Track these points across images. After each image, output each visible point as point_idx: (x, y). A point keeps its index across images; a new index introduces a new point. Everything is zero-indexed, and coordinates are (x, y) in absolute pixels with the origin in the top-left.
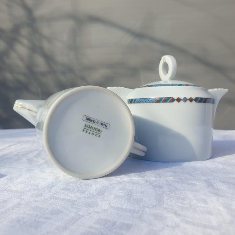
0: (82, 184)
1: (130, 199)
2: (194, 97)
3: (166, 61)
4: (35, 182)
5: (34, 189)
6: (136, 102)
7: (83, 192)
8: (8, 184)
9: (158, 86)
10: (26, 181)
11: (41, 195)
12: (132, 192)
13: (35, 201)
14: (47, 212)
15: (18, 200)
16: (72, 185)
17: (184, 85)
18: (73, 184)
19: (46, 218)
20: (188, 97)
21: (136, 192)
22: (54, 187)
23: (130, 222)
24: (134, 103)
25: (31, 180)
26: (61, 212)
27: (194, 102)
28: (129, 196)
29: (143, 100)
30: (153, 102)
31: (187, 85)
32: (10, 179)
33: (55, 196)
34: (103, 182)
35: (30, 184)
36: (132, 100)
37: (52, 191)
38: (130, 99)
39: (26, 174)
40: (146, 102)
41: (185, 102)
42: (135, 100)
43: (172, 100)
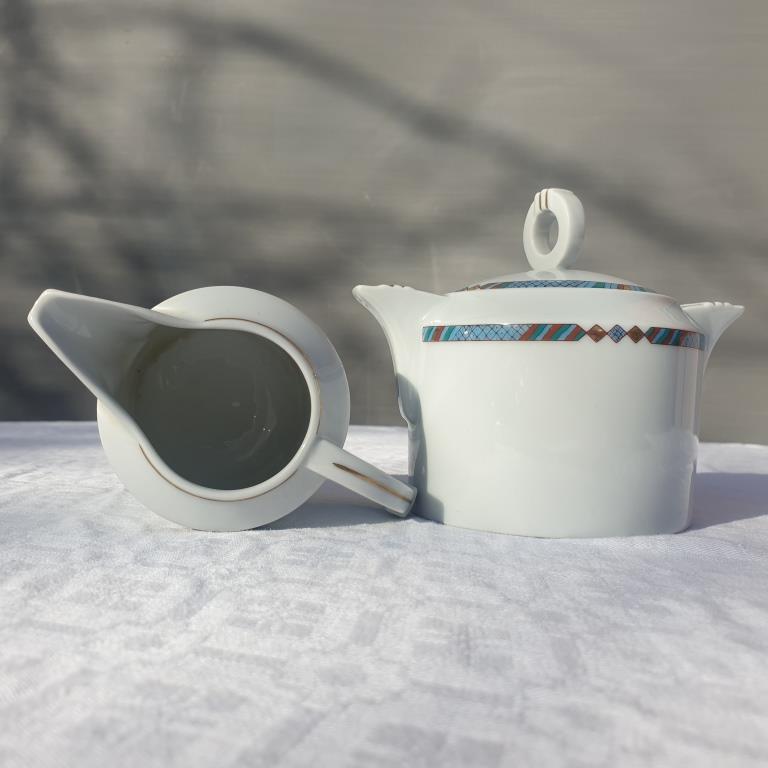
0: (292, 605)
1: (468, 657)
2: (644, 327)
3: (551, 208)
4: (127, 598)
5: (129, 623)
6: (452, 336)
7: (303, 632)
8: (33, 602)
9: (526, 287)
10: (92, 594)
11: (157, 642)
12: (467, 635)
13: (144, 664)
14: (194, 699)
15: (79, 658)
16: (256, 607)
17: (611, 286)
18: (260, 605)
19: (195, 722)
20: (627, 326)
21: (483, 633)
22: (197, 616)
23: (495, 737)
24: (447, 339)
25: (110, 590)
26: (243, 700)
27: (644, 341)
28: (463, 646)
29: (478, 331)
30: (513, 338)
31: (620, 287)
32: (36, 587)
33: (208, 644)
34: (363, 600)
35: (110, 604)
36: (439, 329)
37: (193, 627)
38: (431, 328)
39: (88, 570)
40: (487, 338)
41: (617, 341)
42: (452, 328)
43: (576, 333)
